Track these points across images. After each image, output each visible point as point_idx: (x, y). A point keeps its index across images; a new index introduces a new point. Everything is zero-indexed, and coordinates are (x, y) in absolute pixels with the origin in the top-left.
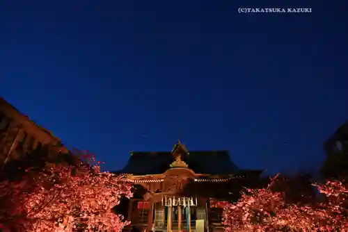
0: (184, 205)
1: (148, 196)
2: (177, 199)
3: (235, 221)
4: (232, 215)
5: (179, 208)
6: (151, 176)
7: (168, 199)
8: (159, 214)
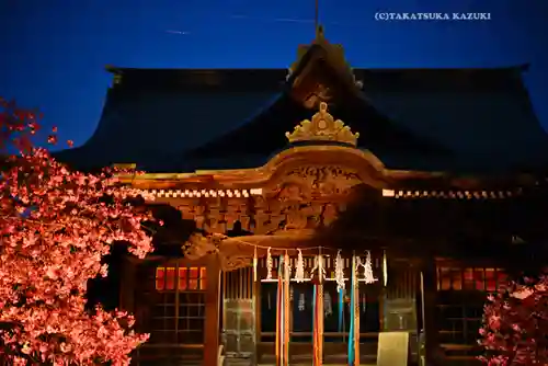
0: (340, 279)
1: (200, 247)
2: (308, 258)
3: (524, 337)
4: (517, 320)
5: (319, 290)
6: (215, 174)
7: (276, 258)
8: (241, 310)
